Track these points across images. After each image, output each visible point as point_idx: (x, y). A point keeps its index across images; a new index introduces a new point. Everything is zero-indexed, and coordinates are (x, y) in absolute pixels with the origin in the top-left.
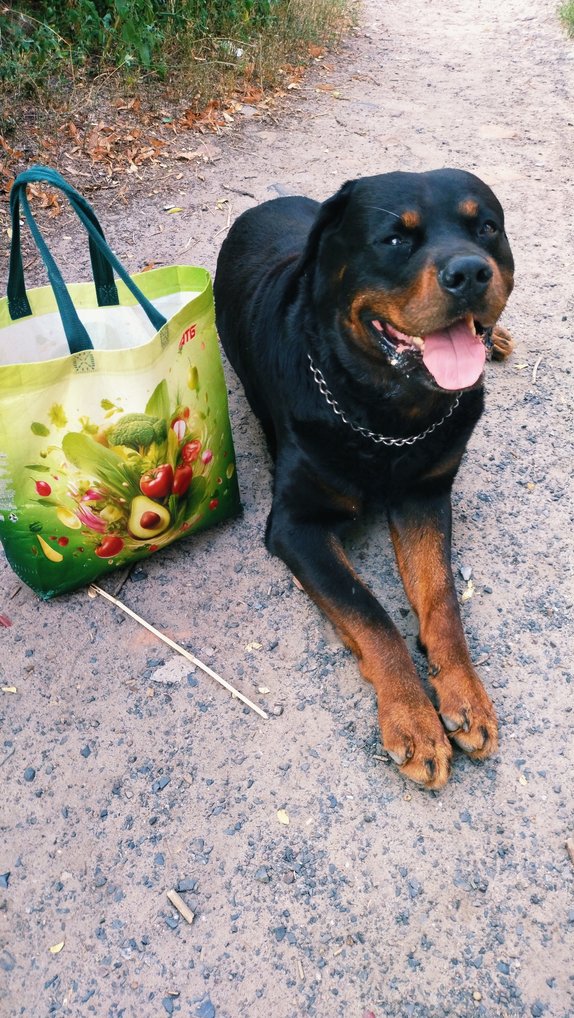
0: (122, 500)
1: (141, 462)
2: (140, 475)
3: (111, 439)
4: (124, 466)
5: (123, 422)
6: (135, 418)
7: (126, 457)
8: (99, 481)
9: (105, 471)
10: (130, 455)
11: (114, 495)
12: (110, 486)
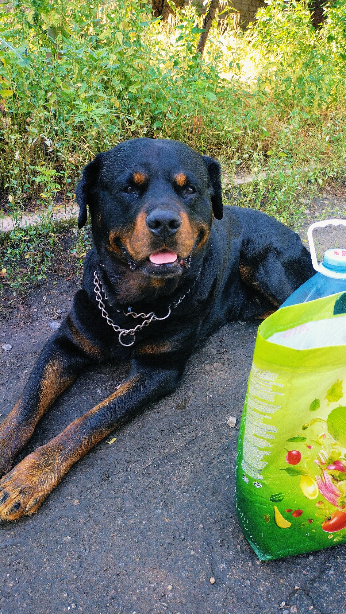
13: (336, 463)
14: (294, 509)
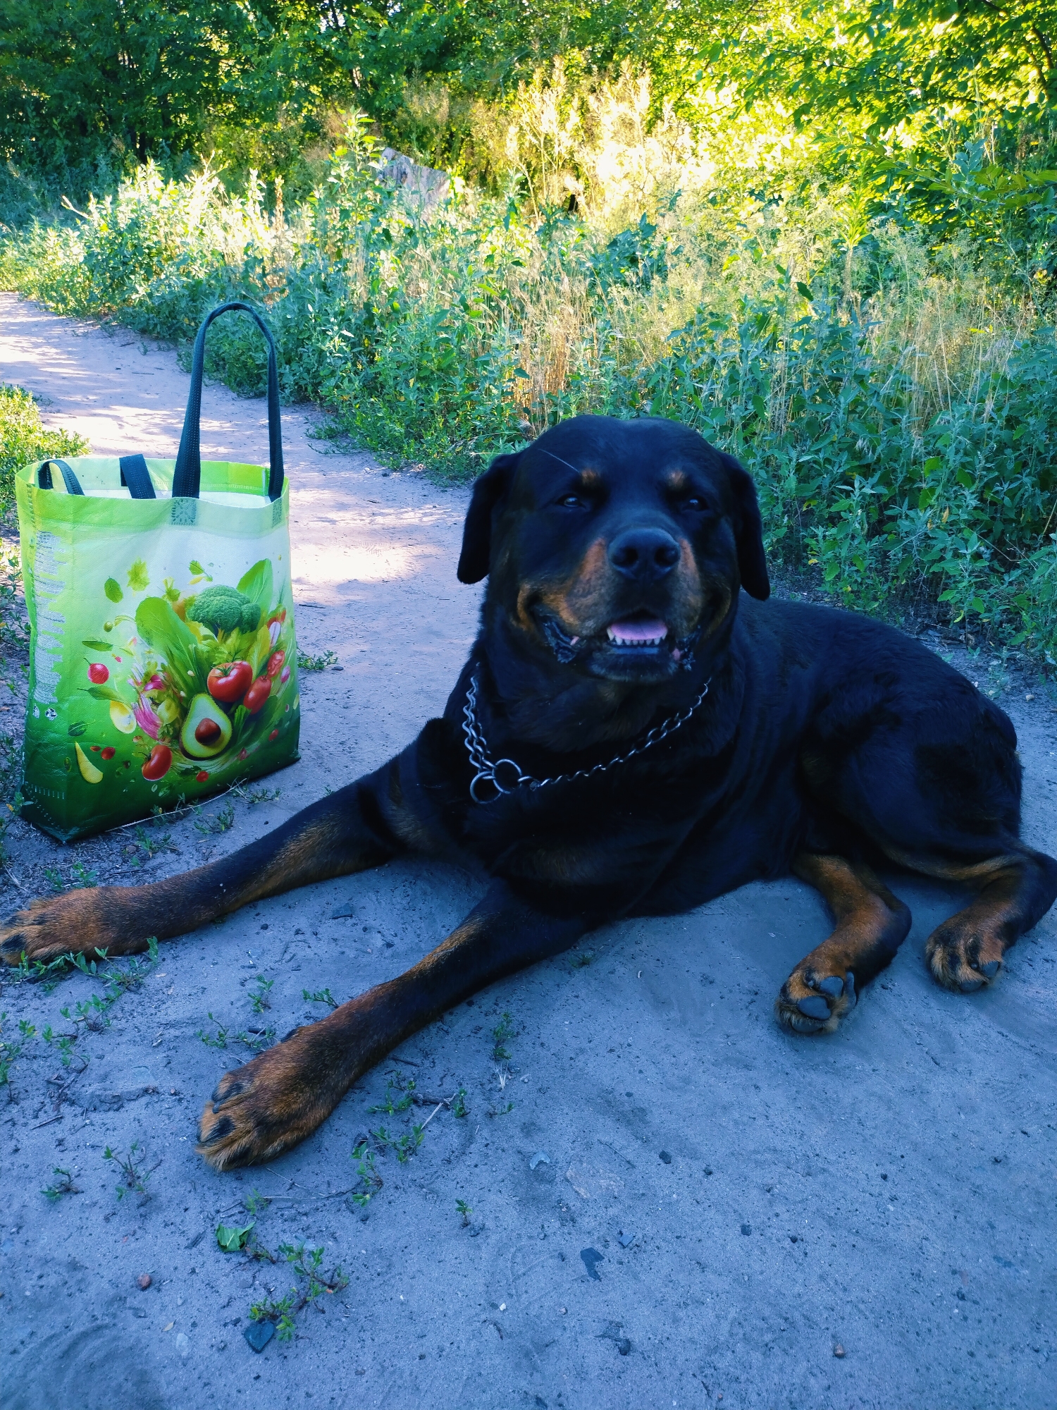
0: (183, 694)
1: (216, 649)
2: (211, 666)
3: (190, 612)
4: (196, 649)
5: (208, 594)
6: (224, 591)
7: (201, 638)
8: (166, 664)
9: (174, 652)
10: (206, 638)
11: (175, 684)
12: (174, 673)
13: (153, 679)
14: (103, 746)
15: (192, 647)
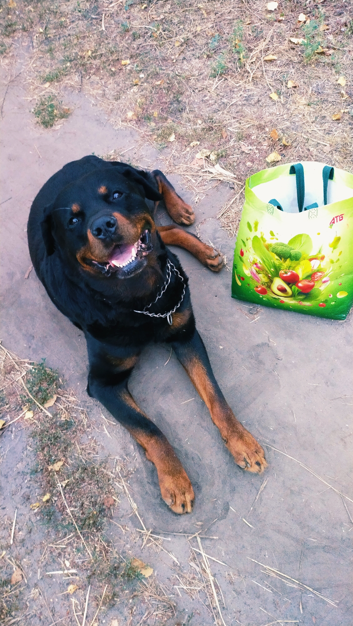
0: (270, 275)
1: (281, 264)
2: (280, 270)
3: (270, 249)
4: (274, 262)
5: (277, 244)
6: (283, 245)
7: (275, 259)
8: (261, 262)
9: (265, 259)
10: (277, 260)
11: (267, 271)
12: (265, 266)
13: (256, 264)
15: (272, 261)
